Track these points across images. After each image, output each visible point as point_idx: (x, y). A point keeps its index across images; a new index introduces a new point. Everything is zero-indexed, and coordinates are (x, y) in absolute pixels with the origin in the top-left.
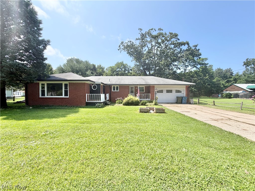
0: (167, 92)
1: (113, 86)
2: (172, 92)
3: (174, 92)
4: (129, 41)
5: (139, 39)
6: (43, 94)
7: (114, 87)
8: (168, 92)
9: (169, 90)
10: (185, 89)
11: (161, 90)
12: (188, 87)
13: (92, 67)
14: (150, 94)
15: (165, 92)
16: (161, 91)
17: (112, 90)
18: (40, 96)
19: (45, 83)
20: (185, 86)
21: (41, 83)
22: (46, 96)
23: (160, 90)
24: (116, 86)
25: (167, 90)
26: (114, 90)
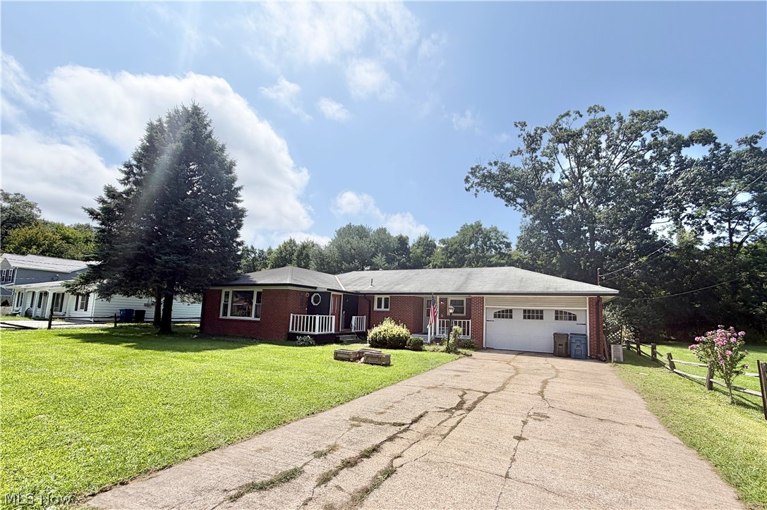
0: (525, 318)
1: (376, 297)
2: (542, 318)
3: (549, 317)
4: (492, 162)
5: (520, 152)
6: (225, 314)
7: (380, 300)
8: (529, 318)
9: (533, 311)
10: (588, 309)
11: (507, 311)
12: (597, 303)
13: (396, 245)
14: (470, 321)
15: (518, 315)
16: (506, 314)
17: (376, 308)
18: (221, 316)
19: (230, 290)
20: (588, 297)
21: (225, 290)
22: (229, 317)
23: (503, 311)
24: (383, 297)
25: (525, 311)
26: (379, 306)
